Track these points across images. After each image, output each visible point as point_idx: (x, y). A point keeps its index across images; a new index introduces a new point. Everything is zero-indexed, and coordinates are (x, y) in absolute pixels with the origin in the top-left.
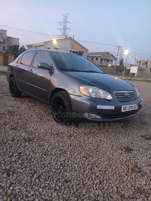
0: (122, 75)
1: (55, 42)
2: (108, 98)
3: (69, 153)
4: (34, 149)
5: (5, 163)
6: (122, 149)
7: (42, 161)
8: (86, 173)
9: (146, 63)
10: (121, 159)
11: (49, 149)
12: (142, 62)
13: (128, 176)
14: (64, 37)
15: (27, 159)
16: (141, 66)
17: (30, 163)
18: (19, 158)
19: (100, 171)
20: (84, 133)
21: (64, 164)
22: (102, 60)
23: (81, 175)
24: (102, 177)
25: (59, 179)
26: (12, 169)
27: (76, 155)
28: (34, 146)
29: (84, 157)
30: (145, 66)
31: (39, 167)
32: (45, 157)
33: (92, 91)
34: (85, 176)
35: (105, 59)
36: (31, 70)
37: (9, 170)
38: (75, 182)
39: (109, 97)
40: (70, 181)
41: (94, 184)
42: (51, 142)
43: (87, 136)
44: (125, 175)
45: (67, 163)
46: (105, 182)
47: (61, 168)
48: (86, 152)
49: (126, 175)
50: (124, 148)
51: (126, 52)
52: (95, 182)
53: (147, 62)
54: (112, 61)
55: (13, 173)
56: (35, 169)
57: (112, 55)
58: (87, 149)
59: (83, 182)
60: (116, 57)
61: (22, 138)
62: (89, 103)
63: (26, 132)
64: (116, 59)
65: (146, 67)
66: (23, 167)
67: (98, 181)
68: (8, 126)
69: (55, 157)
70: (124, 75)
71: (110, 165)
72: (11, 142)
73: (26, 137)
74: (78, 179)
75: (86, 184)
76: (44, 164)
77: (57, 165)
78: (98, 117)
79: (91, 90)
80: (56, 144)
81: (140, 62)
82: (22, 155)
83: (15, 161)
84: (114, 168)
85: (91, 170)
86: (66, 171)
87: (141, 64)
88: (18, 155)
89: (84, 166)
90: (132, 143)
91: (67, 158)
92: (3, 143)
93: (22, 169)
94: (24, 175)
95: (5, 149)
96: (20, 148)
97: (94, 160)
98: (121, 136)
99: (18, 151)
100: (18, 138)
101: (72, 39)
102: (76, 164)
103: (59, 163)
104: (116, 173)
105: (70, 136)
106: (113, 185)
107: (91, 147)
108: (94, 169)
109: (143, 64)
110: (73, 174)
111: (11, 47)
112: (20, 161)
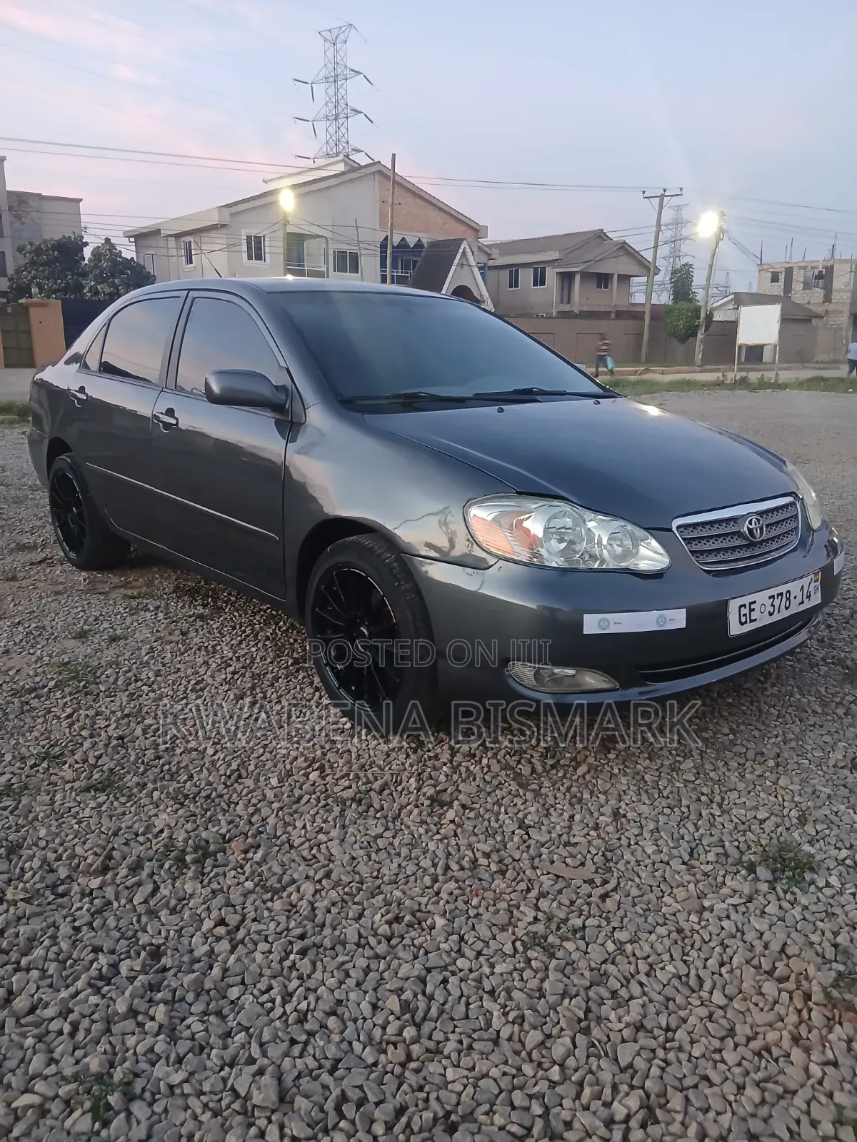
0: (689, 361)
1: (287, 202)
2: (644, 565)
3: (440, 922)
4: (233, 919)
5: (72, 1034)
6: (751, 868)
7: (287, 996)
8: (558, 1050)
9: (824, 277)
10: (750, 936)
11: (321, 905)
12: (798, 276)
13: (807, 1050)
14: (341, 167)
15: (199, 991)
16: (799, 295)
17: (219, 1014)
18: (153, 987)
19: (639, 1027)
20: (518, 776)
21: (422, 1005)
22: (567, 278)
23: (528, 1069)
24: (655, 1071)
25: (401, 1111)
26: (118, 1075)
27: (484, 931)
28: (235, 897)
29: (536, 940)
30: (819, 294)
31: (275, 1038)
32: (304, 965)
33: (546, 529)
34: (555, 1073)
35: (585, 276)
36: (170, 412)
37: (99, 1078)
38: (498, 1120)
39: (651, 556)
40: (469, 1117)
41: (610, 1123)
42: (330, 859)
43: (537, 794)
44: (786, 1043)
45: (439, 996)
46: (676, 1101)
47: (409, 1033)
48: (544, 904)
49: (796, 1040)
50: (765, 859)
51: (706, 225)
52: (619, 1111)
53: (830, 269)
54: (625, 279)
55: (130, 1097)
56: (255, 1050)
57: (624, 248)
58: (547, 882)
59: (546, 1115)
60: (648, 256)
61: (158, 845)
62: (533, 606)
63: (180, 799)
64: (648, 268)
65: (827, 299)
66: (183, 1047)
67: (633, 1102)
68: (67, 773)
69: (362, 962)
70: (705, 361)
71: (693, 981)
72: (95, 883)
73: (180, 836)
74: (518, 1098)
75: (568, 1125)
76: (302, 1019)
77: (379, 1019)
78: (592, 680)
79: (535, 526)
80: (362, 868)
81: (789, 271)
82: (166, 961)
83: (132, 1013)
84: (718, 998)
85: (586, 1031)
86: (437, 1052)
87: (797, 286)
88: (144, 971)
89: (541, 1005)
90: (802, 820)
91: (433, 959)
92: (53, 887)
93: (180, 1060)
94: (195, 1104)
95: (65, 929)
96: (153, 914)
97: (596, 954)
98: (734, 777)
99: (143, 939)
100: (137, 850)
101: (384, 175)
102: (492, 993)
103: (393, 1003)
104: (731, 1032)
105: (438, 802)
106: (726, 1119)
107: (566, 873)
108: (599, 1019)
109: (807, 285)
110: (482, 1067)
111: (38, 251)
112: (160, 1012)
